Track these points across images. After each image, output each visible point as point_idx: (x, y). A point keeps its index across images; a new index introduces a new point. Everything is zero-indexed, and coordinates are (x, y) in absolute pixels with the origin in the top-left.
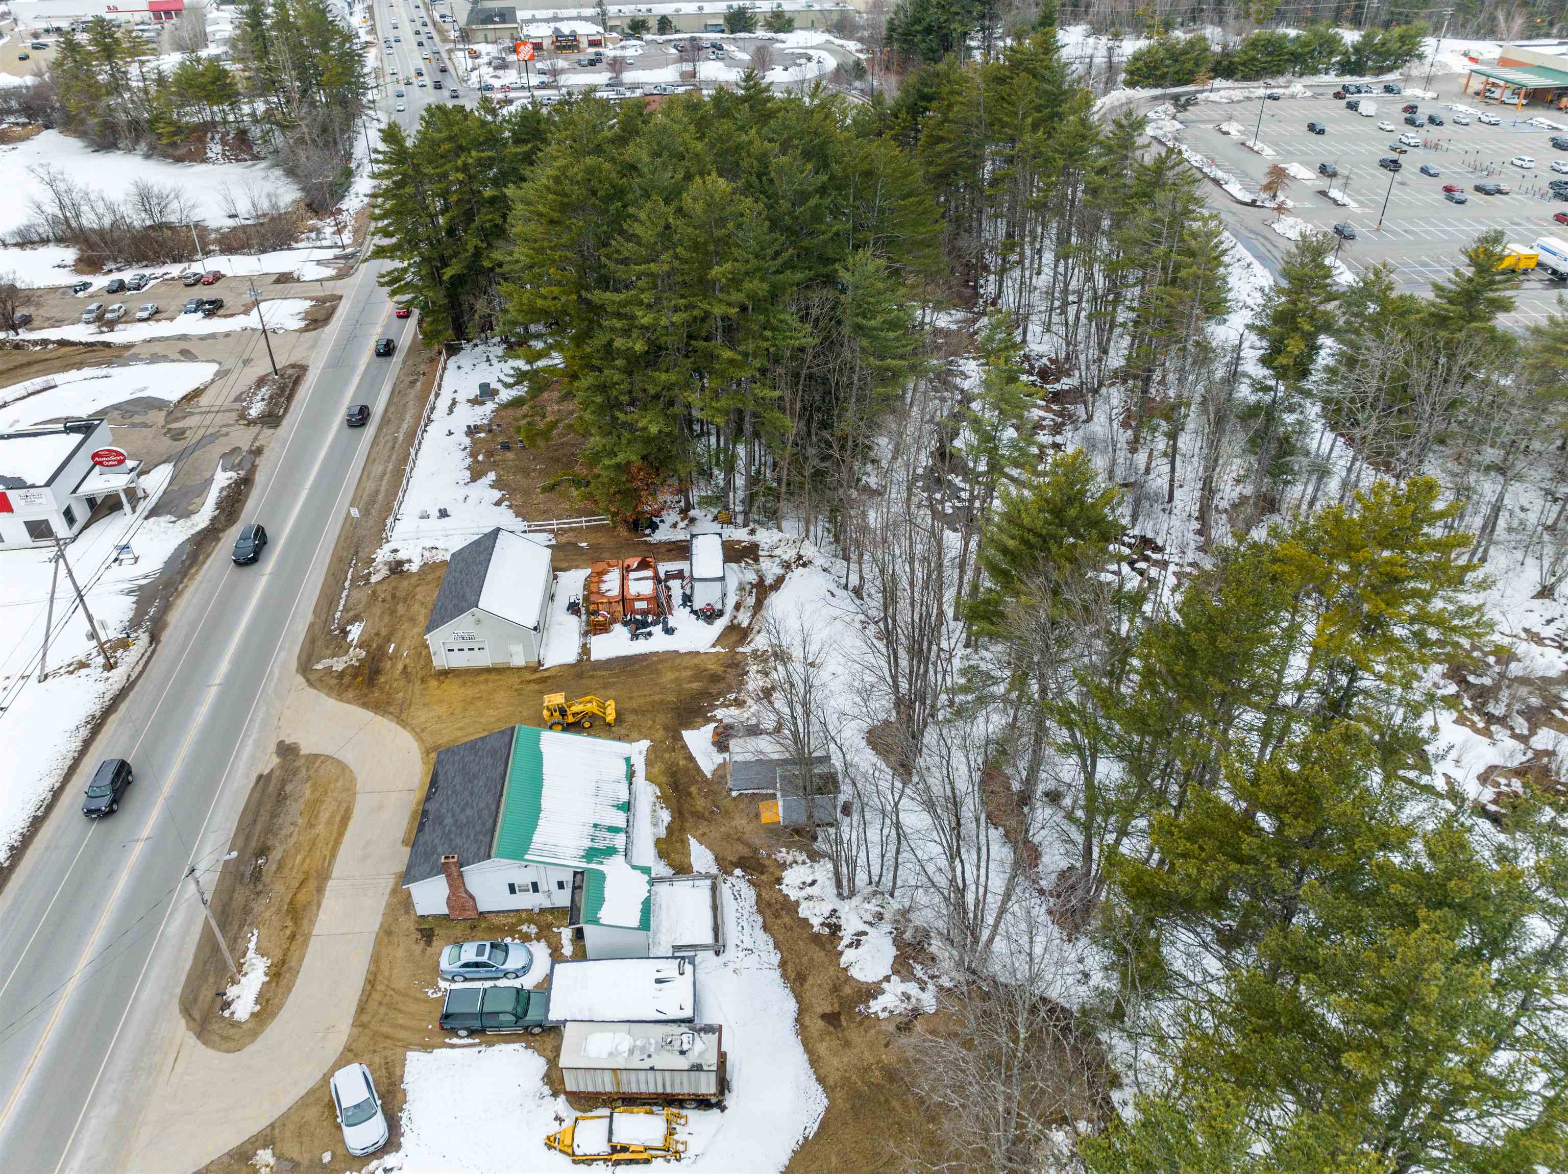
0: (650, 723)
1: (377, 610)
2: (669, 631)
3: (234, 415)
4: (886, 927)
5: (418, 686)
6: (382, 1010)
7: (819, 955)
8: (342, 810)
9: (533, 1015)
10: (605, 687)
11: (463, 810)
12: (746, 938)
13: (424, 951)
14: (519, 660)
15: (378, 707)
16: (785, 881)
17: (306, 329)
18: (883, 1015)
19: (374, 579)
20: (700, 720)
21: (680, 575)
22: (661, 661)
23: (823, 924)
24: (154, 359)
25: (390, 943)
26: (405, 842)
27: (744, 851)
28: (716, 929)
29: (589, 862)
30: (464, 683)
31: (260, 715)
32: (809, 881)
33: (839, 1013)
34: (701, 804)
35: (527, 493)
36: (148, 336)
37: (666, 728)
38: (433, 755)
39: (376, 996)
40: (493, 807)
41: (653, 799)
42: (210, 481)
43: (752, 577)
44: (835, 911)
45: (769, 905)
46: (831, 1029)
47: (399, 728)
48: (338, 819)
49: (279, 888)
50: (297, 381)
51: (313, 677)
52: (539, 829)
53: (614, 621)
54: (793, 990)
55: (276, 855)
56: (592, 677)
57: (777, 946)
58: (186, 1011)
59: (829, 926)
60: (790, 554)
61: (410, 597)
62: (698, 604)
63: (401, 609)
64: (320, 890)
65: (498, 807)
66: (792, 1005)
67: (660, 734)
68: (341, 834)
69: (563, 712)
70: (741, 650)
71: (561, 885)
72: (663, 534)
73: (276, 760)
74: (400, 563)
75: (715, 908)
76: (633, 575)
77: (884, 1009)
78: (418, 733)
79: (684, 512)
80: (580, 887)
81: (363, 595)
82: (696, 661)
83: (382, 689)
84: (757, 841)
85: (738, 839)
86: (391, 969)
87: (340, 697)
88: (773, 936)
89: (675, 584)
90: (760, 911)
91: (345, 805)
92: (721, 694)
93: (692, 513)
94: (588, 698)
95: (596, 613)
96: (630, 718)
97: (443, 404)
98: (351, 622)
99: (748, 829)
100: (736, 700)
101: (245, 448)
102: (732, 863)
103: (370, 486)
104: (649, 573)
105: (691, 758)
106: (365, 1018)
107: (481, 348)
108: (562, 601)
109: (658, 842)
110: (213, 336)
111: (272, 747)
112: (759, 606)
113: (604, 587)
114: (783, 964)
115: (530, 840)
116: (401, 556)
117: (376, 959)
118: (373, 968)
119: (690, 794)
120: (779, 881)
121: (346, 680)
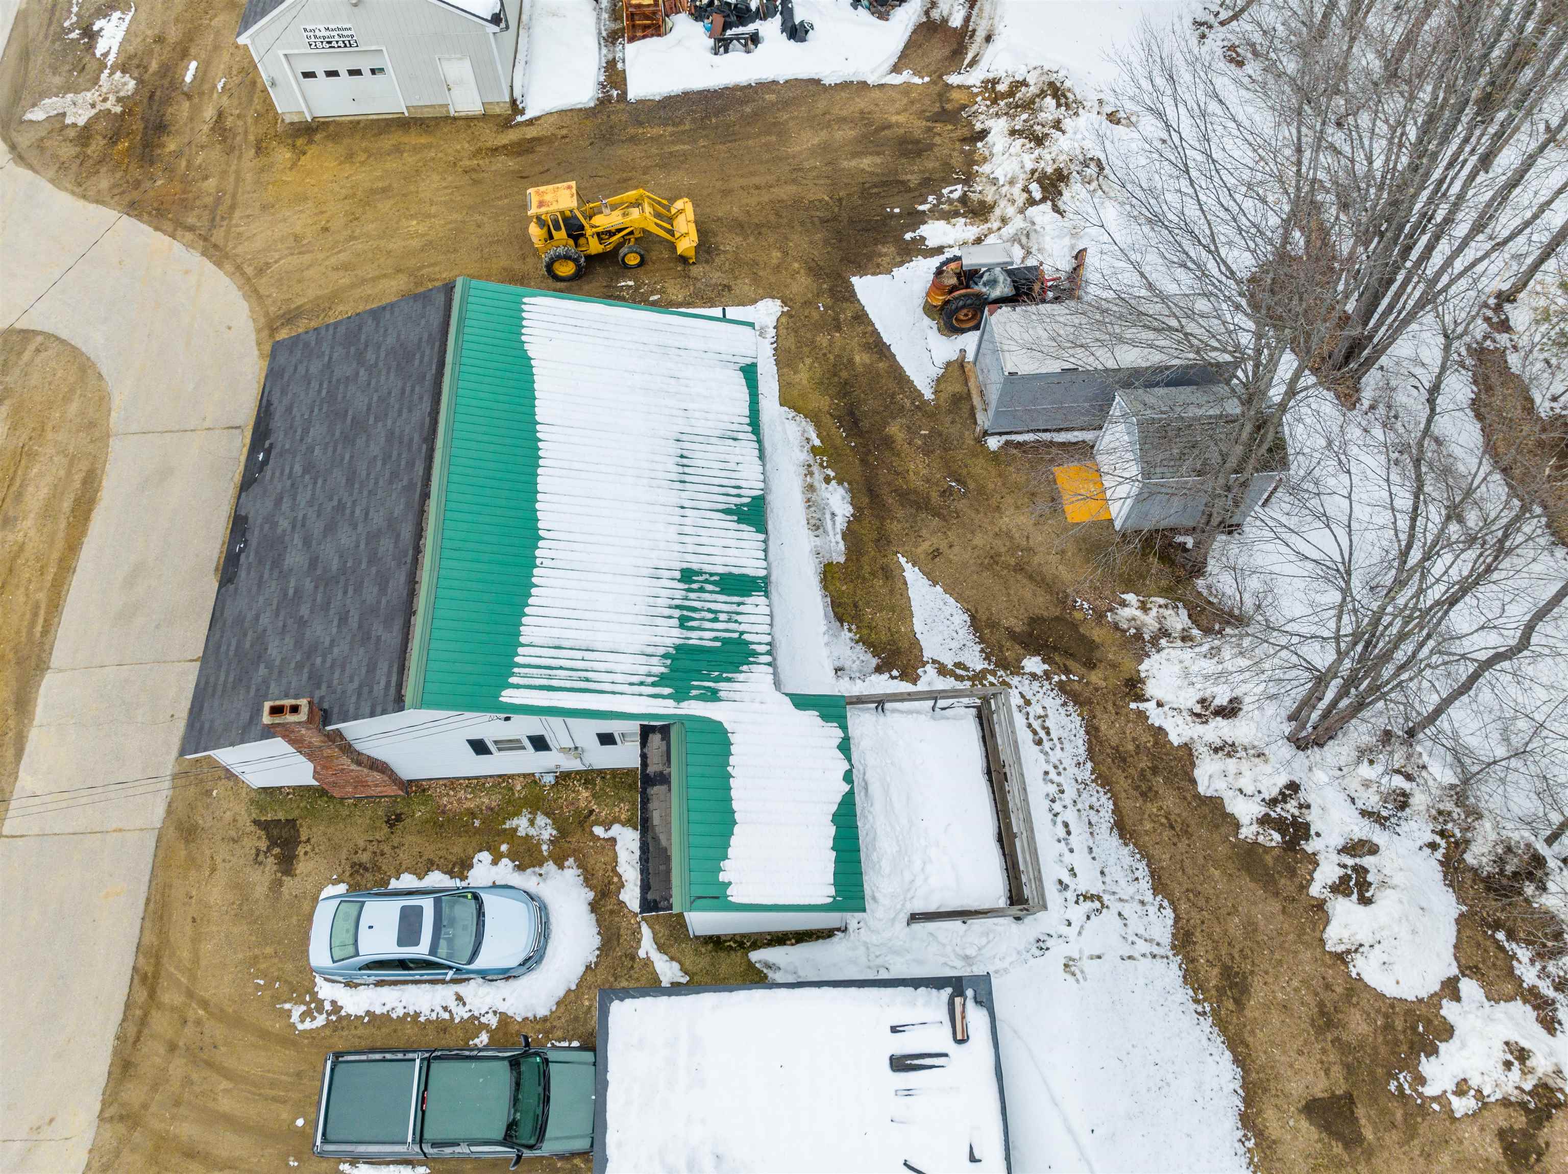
0: (776, 254)
4: (1419, 830)
5: (248, 160)
6: (178, 1067)
7: (1266, 911)
8: (78, 478)
10: (666, 163)
12: (1080, 860)
13: (277, 885)
14: (467, 99)
15: (163, 214)
16: (1152, 689)
18: (1462, 1106)
20: (888, 250)
22: (786, 104)
23: (1264, 821)
25: (192, 862)
27: (1037, 601)
30: (350, 157)
32: (1222, 700)
33: (1349, 1099)
34: (917, 469)
37: (815, 270)
39: (160, 1023)
41: (804, 456)
44: (1294, 787)
45: (1121, 759)
46: (1338, 1149)
47: (209, 266)
48: (67, 505)
51: (24, 140)
53: (673, 7)
54: (1221, 1024)
56: (633, 139)
57: (1159, 887)
59: (1280, 825)
65: (419, 533)
66: (1222, 1074)
67: (802, 284)
68: (73, 547)
69: (575, 230)
70: (953, 79)
71: (607, 739)
77: (1462, 1089)
78: (250, 281)
80: (663, 779)
82: (861, 103)
83: (169, 170)
84: (1064, 573)
85: (1019, 568)
86: (196, 940)
88: (1146, 855)
90: (1103, 780)
91: (84, 465)
92: (930, 184)
94: (632, 194)
96: (730, 243)
98: (103, 12)
99: (1038, 538)
100: (964, 199)
102: (1013, 635)
105: (880, 349)
106: (134, 1094)
109: (829, 577)
114: (1183, 941)
115: (512, 640)
118: (150, 938)
119: (888, 442)
120: (1135, 687)
121: (97, 146)
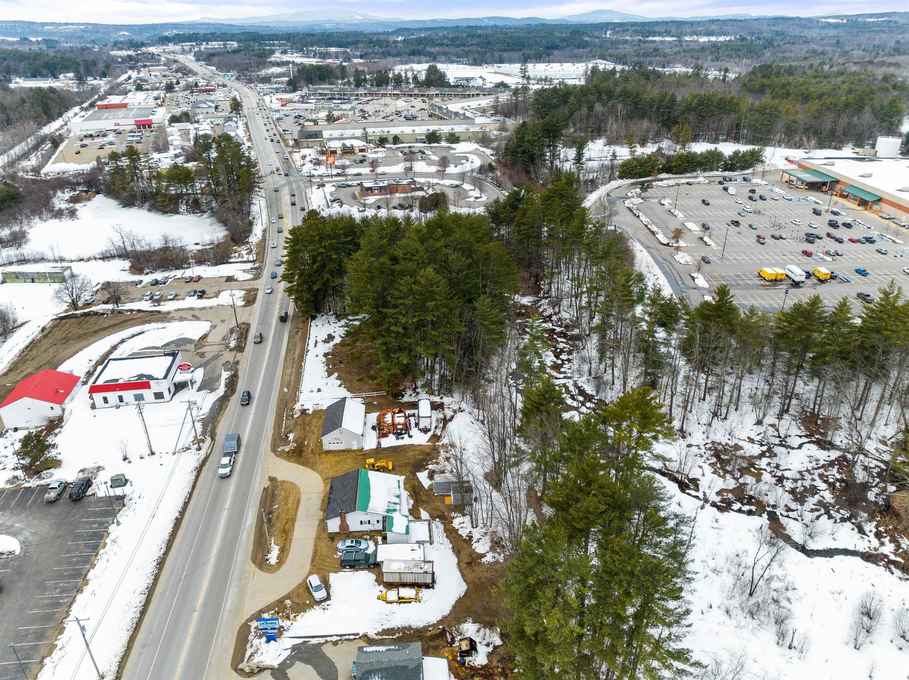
0: (405, 470)
1: (298, 428)
2: (410, 437)
3: (223, 347)
4: (488, 537)
5: (318, 456)
6: (320, 561)
7: (465, 545)
9: (371, 561)
10: (387, 457)
11: (343, 497)
12: (440, 540)
13: (332, 543)
14: (355, 447)
15: (303, 464)
16: (454, 523)
17: (245, 306)
18: (486, 563)
19: (295, 416)
20: (423, 469)
21: (414, 415)
22: (408, 448)
23: (467, 536)
24: (181, 319)
25: (320, 541)
26: (321, 510)
27: (440, 513)
28: (430, 537)
29: (388, 514)
30: (335, 456)
31: (260, 467)
32: (462, 522)
33: (472, 562)
34: (424, 498)
35: (351, 381)
36: (177, 307)
37: (410, 472)
38: (330, 481)
39: (317, 557)
40: (355, 496)
41: (406, 496)
42: (220, 375)
43: (441, 416)
44: (471, 532)
45: (448, 530)
46: (469, 567)
47: (313, 472)
48: (295, 502)
49: (278, 525)
50: (247, 331)
51: (277, 453)
52: (370, 502)
53: (390, 433)
54: (456, 555)
55: (275, 514)
56: (382, 454)
57: (451, 543)
58: (254, 562)
59: (469, 536)
60: (456, 407)
61: (310, 423)
62: (421, 426)
63: (307, 428)
64: (293, 525)
66: (456, 560)
67: (408, 474)
68: (297, 508)
69: (373, 466)
70: (437, 444)
71: (378, 522)
72: (406, 399)
73: (269, 483)
74: (305, 410)
75: (430, 530)
76: (396, 415)
77: (486, 561)
78: (321, 473)
79: (414, 390)
80: (385, 522)
81: (291, 423)
82: (421, 448)
83: (304, 458)
84: (444, 510)
85: (437, 509)
86: (321, 549)
87: (289, 460)
88: (450, 539)
89: (412, 419)
90: (445, 532)
91: (297, 498)
92: (431, 459)
93: (417, 390)
94: (382, 460)
95: (383, 430)
96: (397, 468)
97: (312, 342)
98: (289, 433)
99: (441, 506)
100: (435, 462)
101: (232, 361)
102: (435, 517)
103: (287, 378)
104: (402, 414)
105: (420, 482)
107: (325, 317)
108: (370, 425)
109: (409, 510)
110: (204, 308)
111: (267, 478)
112: (444, 427)
113: (386, 420)
114: (453, 548)
115: (368, 506)
116: (305, 407)
117: (316, 546)
118: (315, 549)
120: (452, 522)
121: (290, 455)
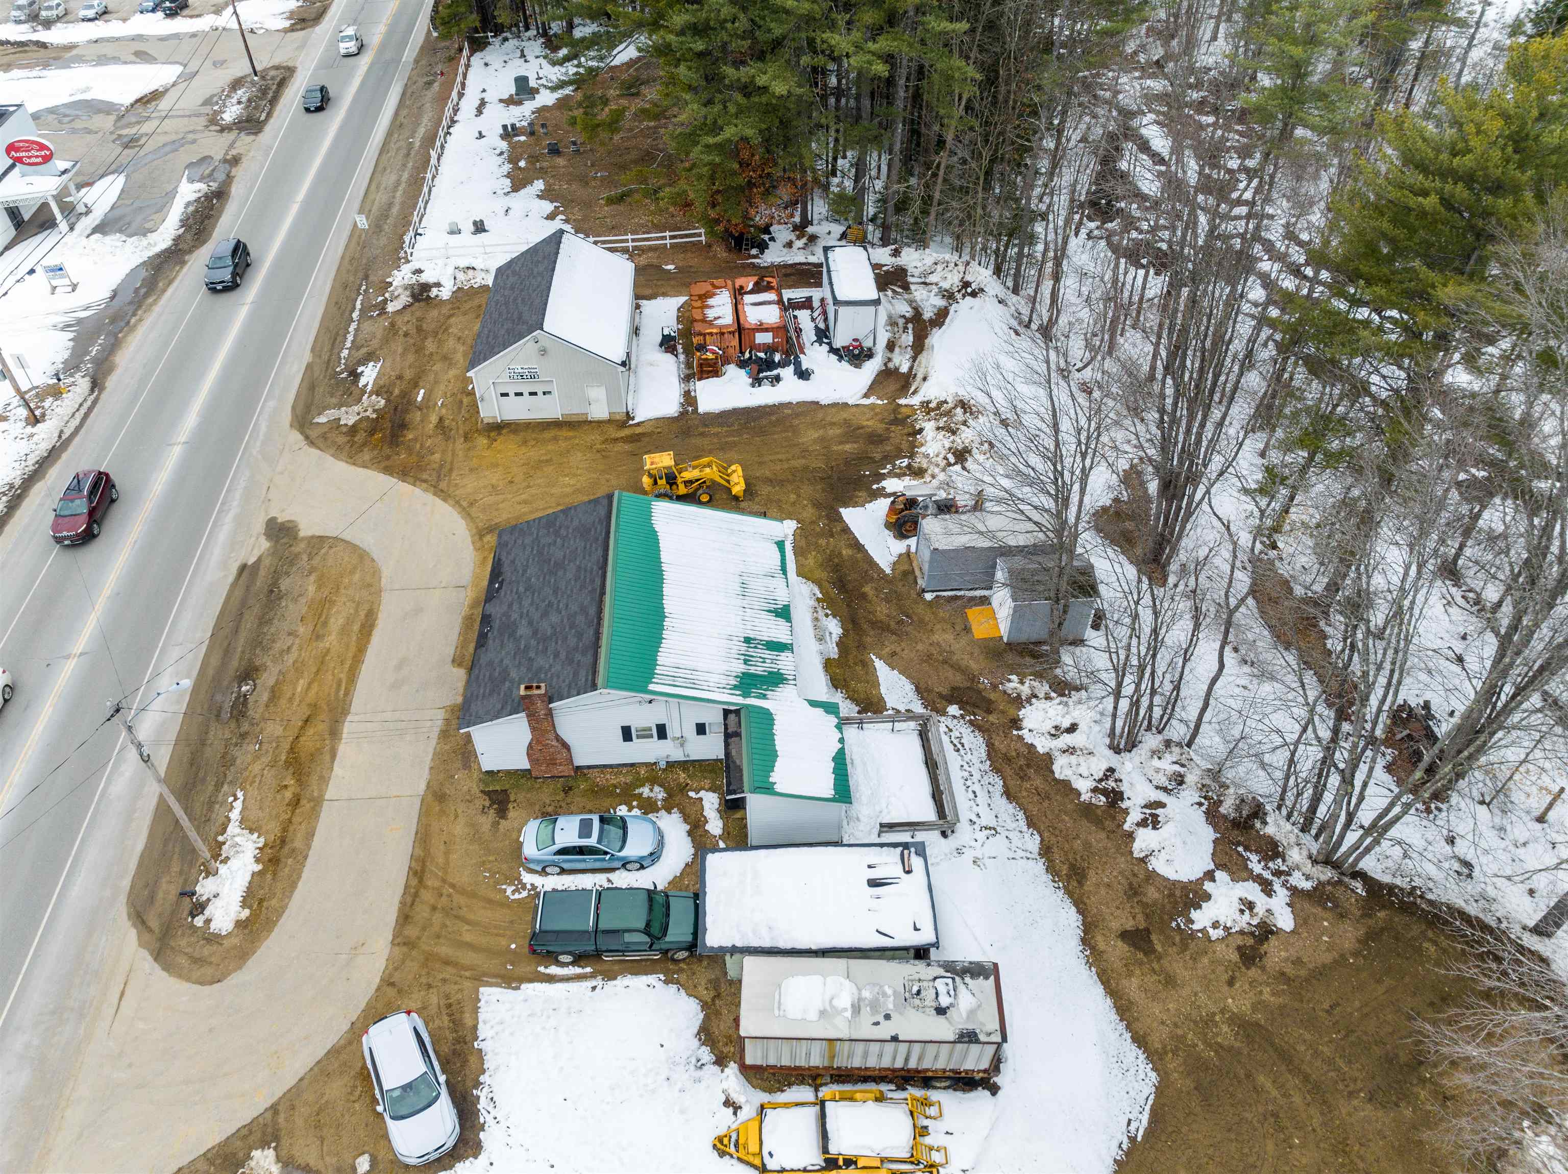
0: (793, 497)
1: (398, 346)
2: (803, 375)
3: (203, 121)
4: (1190, 795)
5: (460, 444)
6: (438, 918)
8: (362, 614)
9: (678, 932)
10: (723, 448)
11: (545, 615)
12: (983, 810)
13: (496, 824)
14: (599, 411)
15: (404, 473)
16: (1026, 724)
17: (292, 29)
18: (1215, 934)
19: (391, 308)
20: (863, 494)
21: (807, 304)
22: (797, 415)
23: (1095, 790)
24: (102, 60)
25: (442, 812)
26: (457, 661)
27: (958, 680)
28: (937, 796)
29: (746, 695)
30: (525, 442)
31: (242, 483)
32: (1066, 724)
33: (1147, 931)
34: (882, 610)
35: (588, 205)
36: (94, 37)
37: (817, 505)
38: (491, 539)
39: (427, 896)
40: (592, 611)
41: (813, 603)
42: (172, 194)
43: (904, 309)
44: (1111, 770)
45: (1008, 760)
46: (1140, 955)
47: (438, 502)
48: (356, 627)
49: (274, 729)
50: (282, 84)
51: (313, 434)
52: (665, 644)
53: (727, 361)
54: (1069, 893)
55: (268, 679)
56: (702, 434)
57: (1031, 824)
58: (139, 918)
59: (1105, 792)
60: (952, 280)
61: (443, 328)
62: (840, 341)
63: (430, 345)
64: (335, 733)
65: (600, 611)
66: (1070, 918)
67: (809, 513)
68: (361, 650)
69: (671, 479)
70: (902, 401)
71: (701, 729)
72: (774, 255)
73: (265, 545)
74: (426, 287)
75: (932, 765)
76: (748, 299)
77: (1216, 925)
78: (466, 508)
79: (800, 228)
80: (738, 734)
81: (376, 328)
82: (845, 415)
83: (410, 450)
84: (973, 665)
85: (945, 662)
86: (447, 853)
87: (352, 459)
88: (1022, 807)
89: (803, 316)
90: (996, 770)
91: (366, 607)
92: (889, 458)
93: (810, 230)
94: (705, 460)
95: (702, 348)
96: (765, 490)
97: (468, 105)
98: (364, 361)
99: (956, 646)
100: (909, 467)
101: (218, 156)
102: (941, 696)
103: (381, 198)
104: (771, 296)
105: (858, 546)
106: (411, 931)
107: (512, 43)
108: (652, 335)
109: (828, 664)
110: (176, 36)
111: (259, 526)
112: (919, 347)
113: (711, 314)
114: (1046, 851)
115: (653, 663)
116: (425, 278)
117: (423, 837)
118: (419, 852)
119: (864, 596)
120: (1016, 723)
121: (360, 437)
